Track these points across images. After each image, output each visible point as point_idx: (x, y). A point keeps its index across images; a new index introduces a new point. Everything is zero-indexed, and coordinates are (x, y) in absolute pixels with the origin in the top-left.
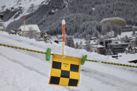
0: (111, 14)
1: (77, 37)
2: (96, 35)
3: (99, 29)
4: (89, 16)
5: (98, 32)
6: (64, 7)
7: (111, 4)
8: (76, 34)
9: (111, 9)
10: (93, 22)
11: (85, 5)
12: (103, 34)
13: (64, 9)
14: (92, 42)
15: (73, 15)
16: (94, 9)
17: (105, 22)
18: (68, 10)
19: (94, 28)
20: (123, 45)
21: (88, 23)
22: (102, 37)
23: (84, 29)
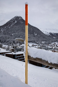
0: (19, 37)
1: (5, 44)
2: (13, 44)
3: (14, 42)
4: (11, 37)
5: (13, 43)
6: (1, 32)
7: (19, 33)
8: (5, 43)
9: (19, 35)
10: (12, 39)
11: (10, 32)
12: (15, 44)
13: (1, 33)
14: (10, 47)
15: (4, 35)
16: (13, 34)
17: (16, 40)
18: (2, 33)
19: (12, 42)
20: (21, 49)
21: (10, 39)
22: (15, 45)
23: (8, 41)
